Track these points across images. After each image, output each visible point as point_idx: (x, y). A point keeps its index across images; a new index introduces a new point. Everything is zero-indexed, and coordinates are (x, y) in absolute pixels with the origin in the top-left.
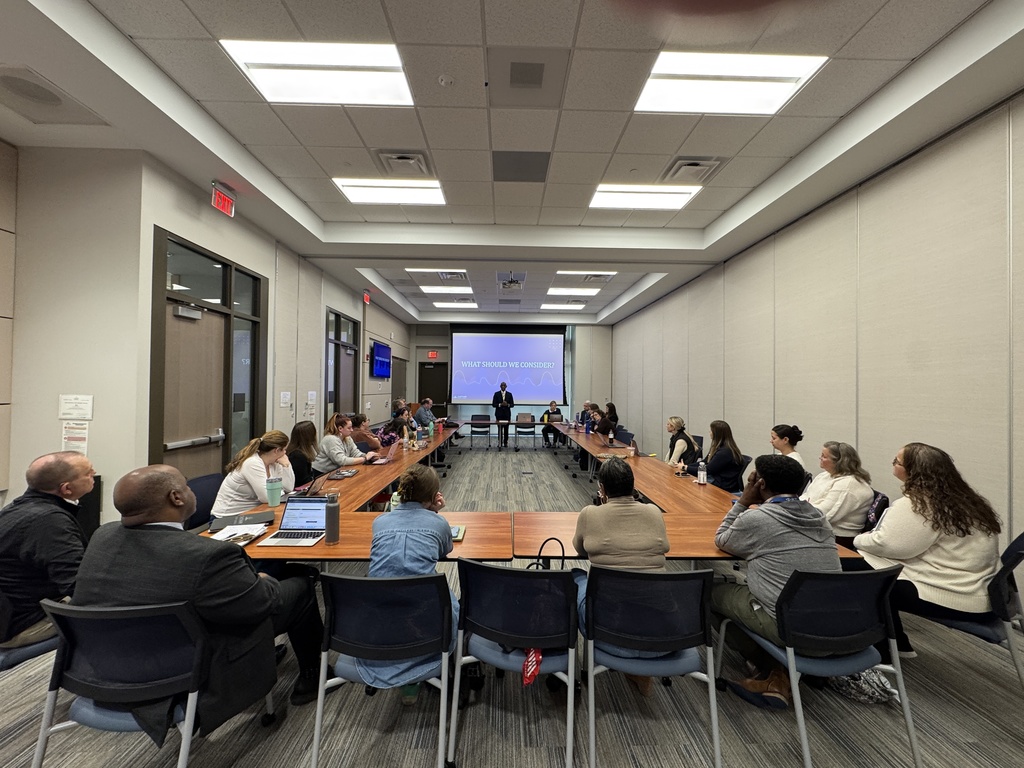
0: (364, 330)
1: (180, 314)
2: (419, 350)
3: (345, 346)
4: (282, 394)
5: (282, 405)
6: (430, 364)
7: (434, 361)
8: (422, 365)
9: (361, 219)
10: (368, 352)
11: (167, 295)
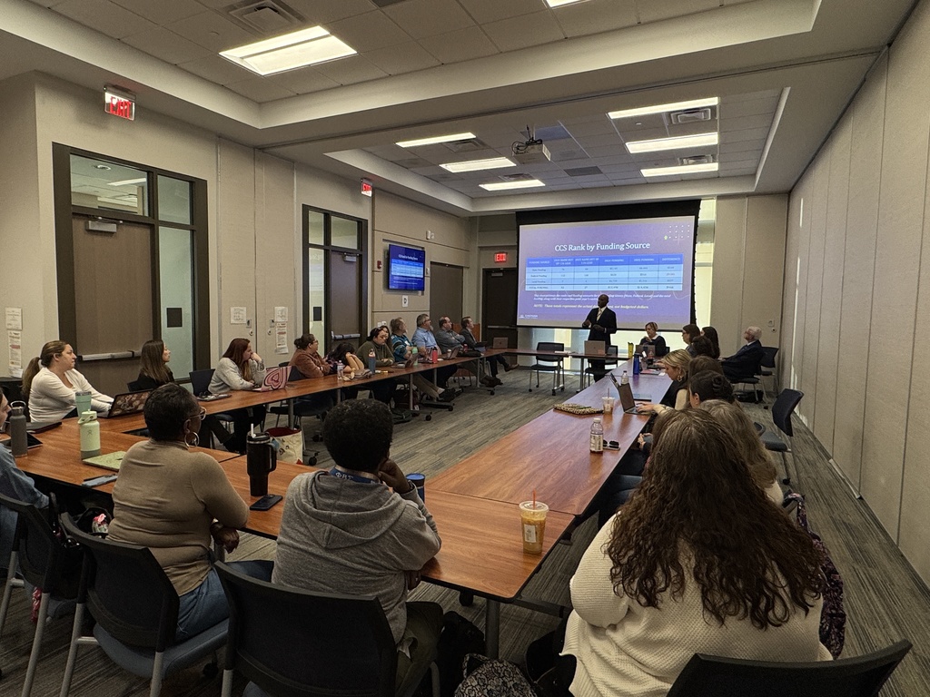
0: (373, 230)
1: (90, 228)
2: (483, 252)
3: (343, 252)
4: (232, 309)
5: (233, 321)
6: (498, 270)
7: (502, 266)
8: (487, 272)
9: (290, 93)
10: (380, 256)
11: (72, 210)
